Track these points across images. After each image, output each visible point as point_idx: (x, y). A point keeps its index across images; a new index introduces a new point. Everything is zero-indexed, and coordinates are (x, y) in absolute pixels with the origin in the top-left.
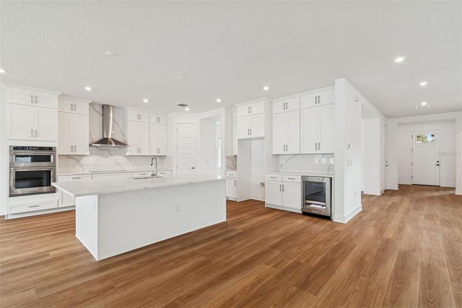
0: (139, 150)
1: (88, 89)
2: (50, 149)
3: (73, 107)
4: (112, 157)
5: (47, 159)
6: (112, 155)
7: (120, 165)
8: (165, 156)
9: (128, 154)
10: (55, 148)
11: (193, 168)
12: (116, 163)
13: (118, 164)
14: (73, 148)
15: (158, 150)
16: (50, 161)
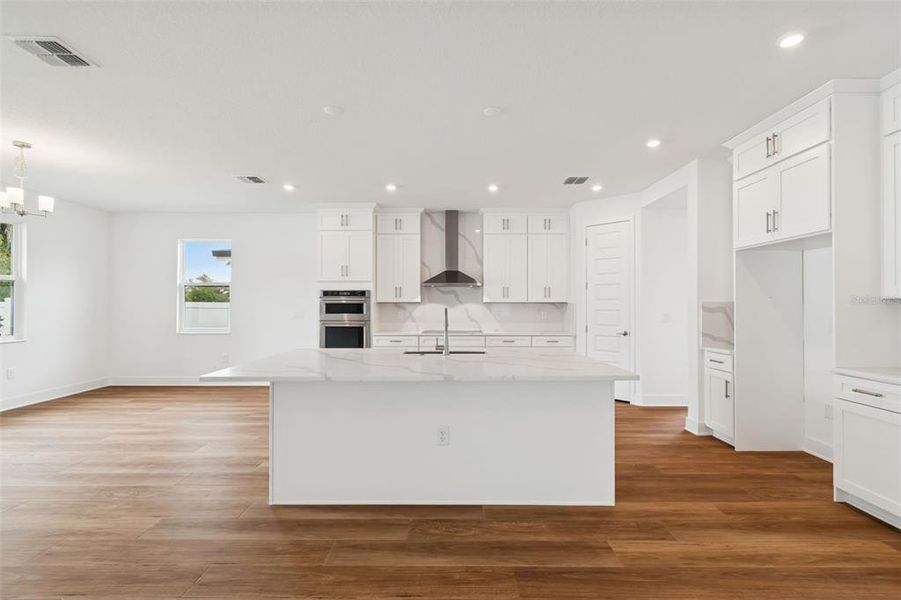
0: (506, 292)
1: (391, 188)
2: (363, 293)
3: (398, 223)
4: (460, 307)
5: (358, 309)
6: (461, 302)
7: (476, 321)
8: (566, 303)
9: (485, 300)
10: (369, 291)
11: (625, 334)
12: (469, 317)
13: (472, 320)
14: (398, 291)
15: (548, 291)
16: (362, 312)
